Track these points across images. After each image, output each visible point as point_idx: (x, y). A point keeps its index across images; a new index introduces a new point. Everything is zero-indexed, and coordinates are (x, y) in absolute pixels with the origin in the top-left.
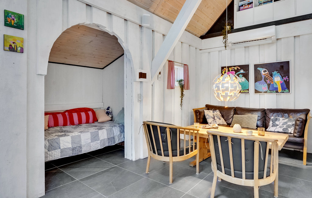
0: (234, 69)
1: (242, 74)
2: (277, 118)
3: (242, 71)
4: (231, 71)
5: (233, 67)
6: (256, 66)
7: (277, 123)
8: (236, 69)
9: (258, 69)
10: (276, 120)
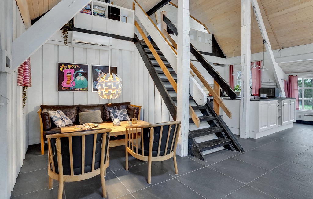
0: (74, 67)
1: (81, 73)
2: (115, 111)
3: (81, 70)
4: (70, 69)
5: (72, 65)
6: (94, 67)
7: (116, 114)
8: (75, 67)
9: (96, 70)
10: (115, 112)
